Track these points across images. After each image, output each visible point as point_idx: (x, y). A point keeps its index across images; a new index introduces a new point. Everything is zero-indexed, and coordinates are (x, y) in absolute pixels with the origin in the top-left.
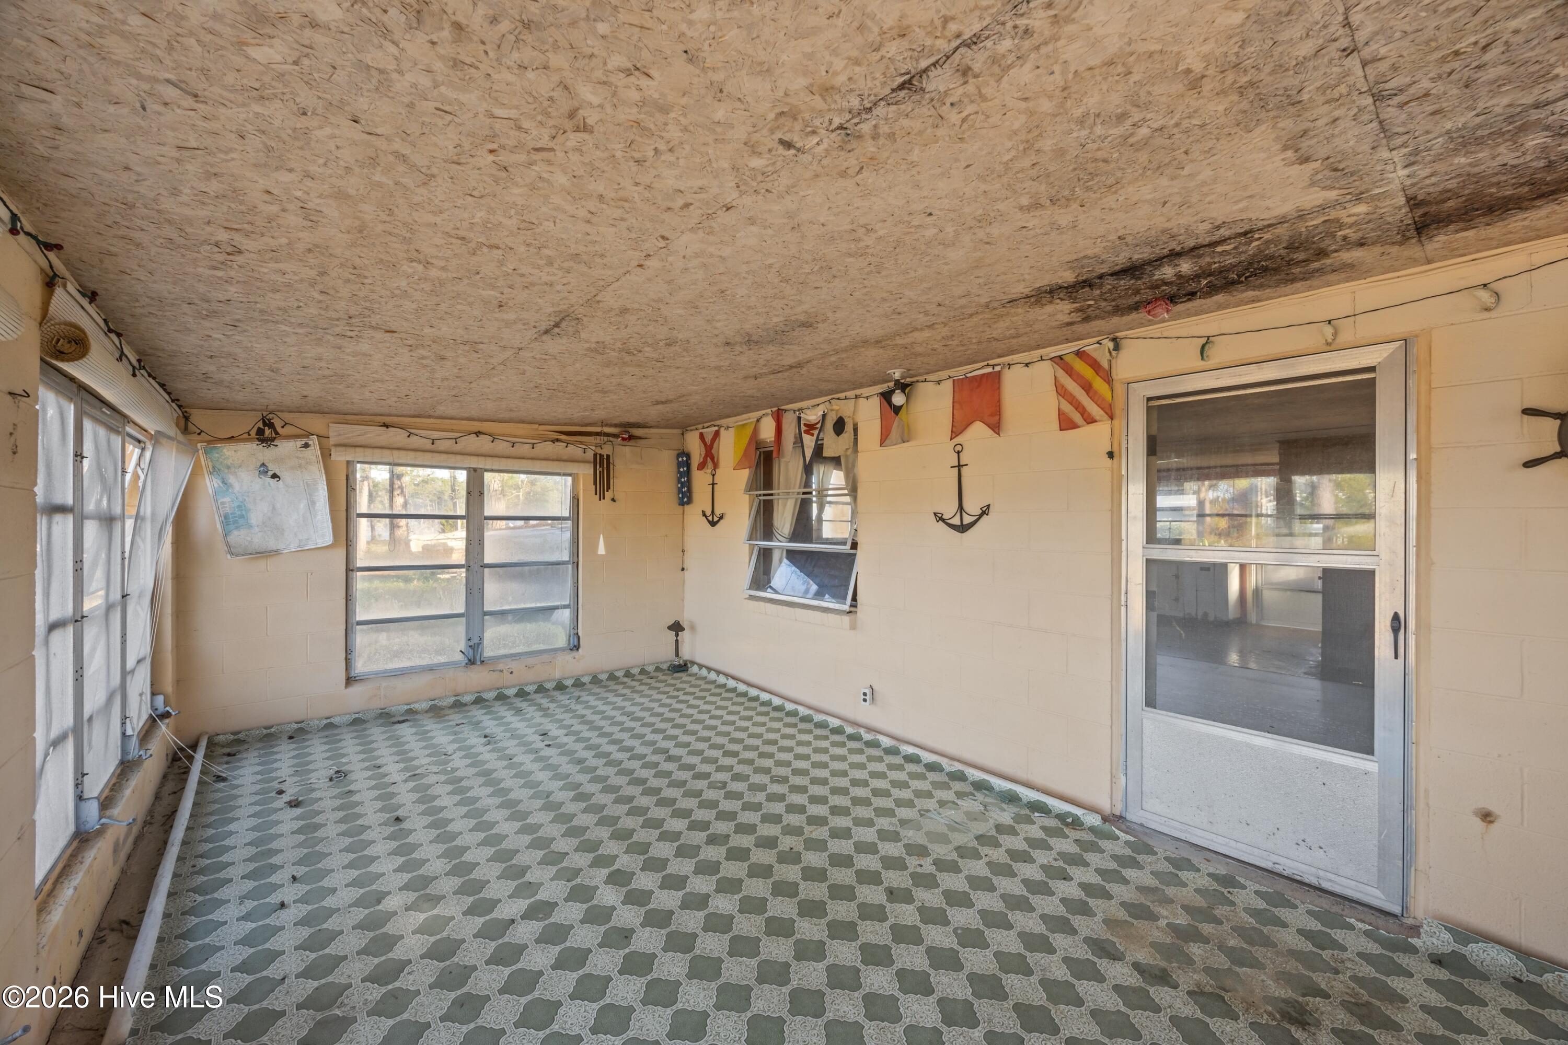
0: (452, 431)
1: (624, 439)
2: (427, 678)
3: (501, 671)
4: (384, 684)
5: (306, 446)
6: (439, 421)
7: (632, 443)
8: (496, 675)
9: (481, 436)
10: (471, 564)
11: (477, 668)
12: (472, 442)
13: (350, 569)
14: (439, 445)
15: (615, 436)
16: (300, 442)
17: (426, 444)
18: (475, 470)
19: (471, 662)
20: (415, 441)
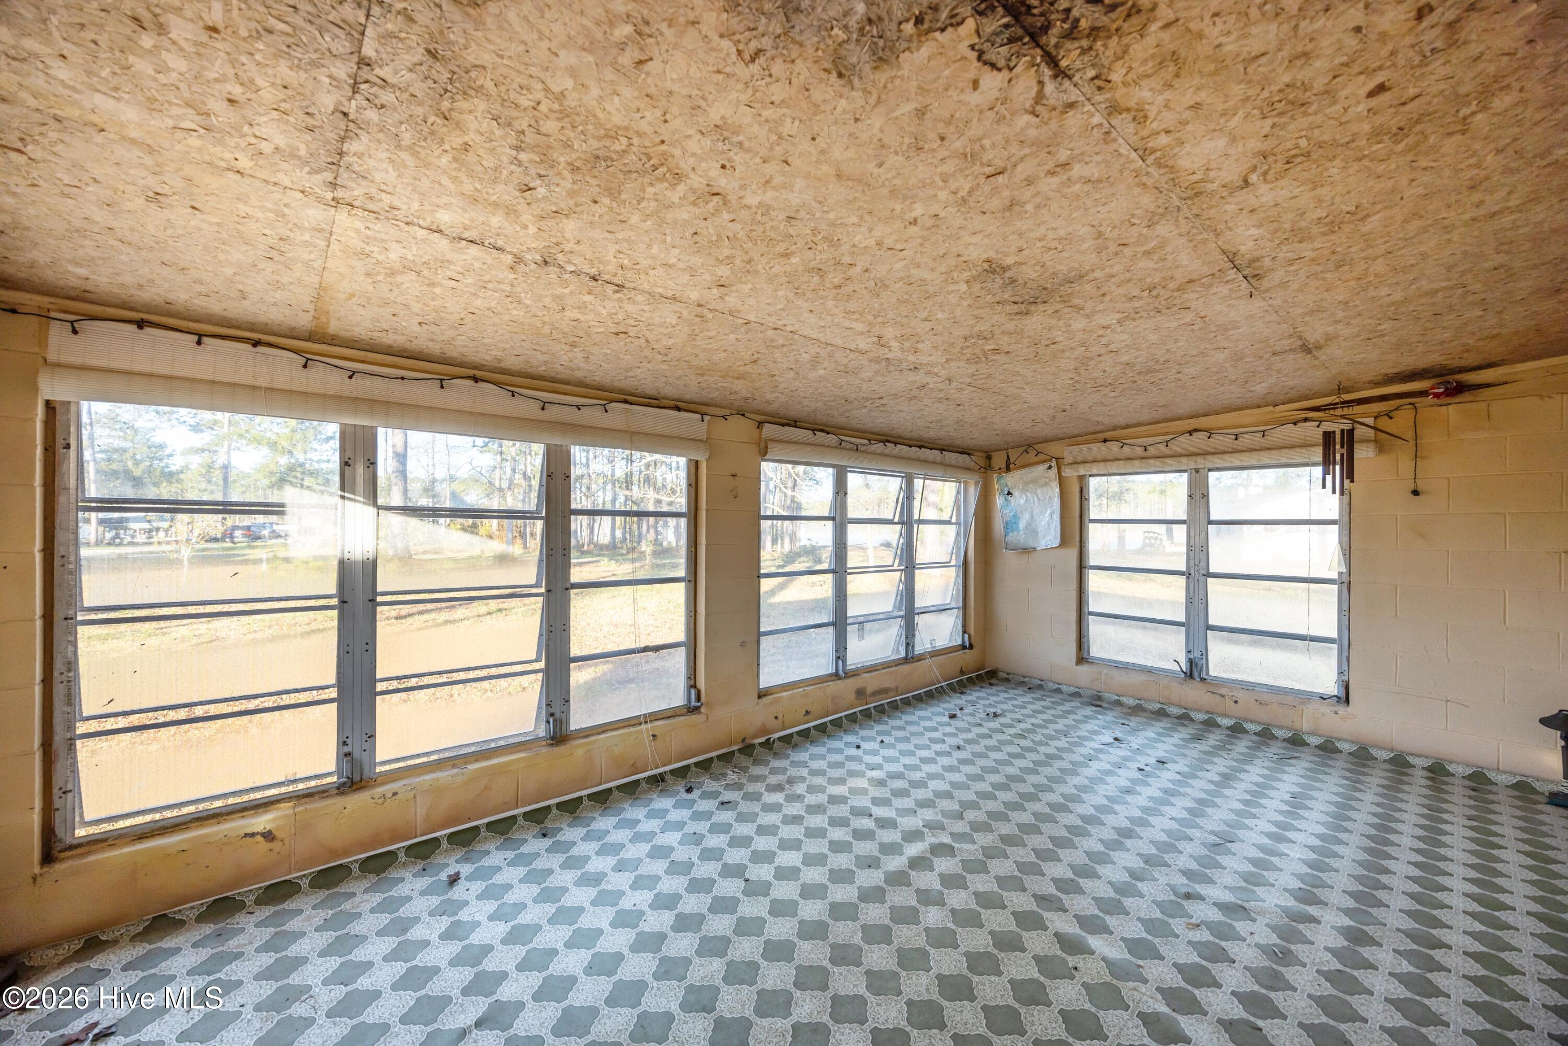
0: (1167, 434)
1: (1437, 396)
2: (1144, 677)
3: (1223, 696)
4: (1105, 671)
5: (1050, 467)
6: (1152, 427)
7: (1466, 396)
8: (1216, 698)
9: (1195, 434)
10: (1192, 571)
11: (1196, 684)
12: (1186, 443)
13: (1082, 567)
14: (1153, 450)
15: (1423, 393)
16: (1047, 466)
17: (1139, 451)
18: (1197, 471)
19: (1190, 675)
20: (1129, 451)
